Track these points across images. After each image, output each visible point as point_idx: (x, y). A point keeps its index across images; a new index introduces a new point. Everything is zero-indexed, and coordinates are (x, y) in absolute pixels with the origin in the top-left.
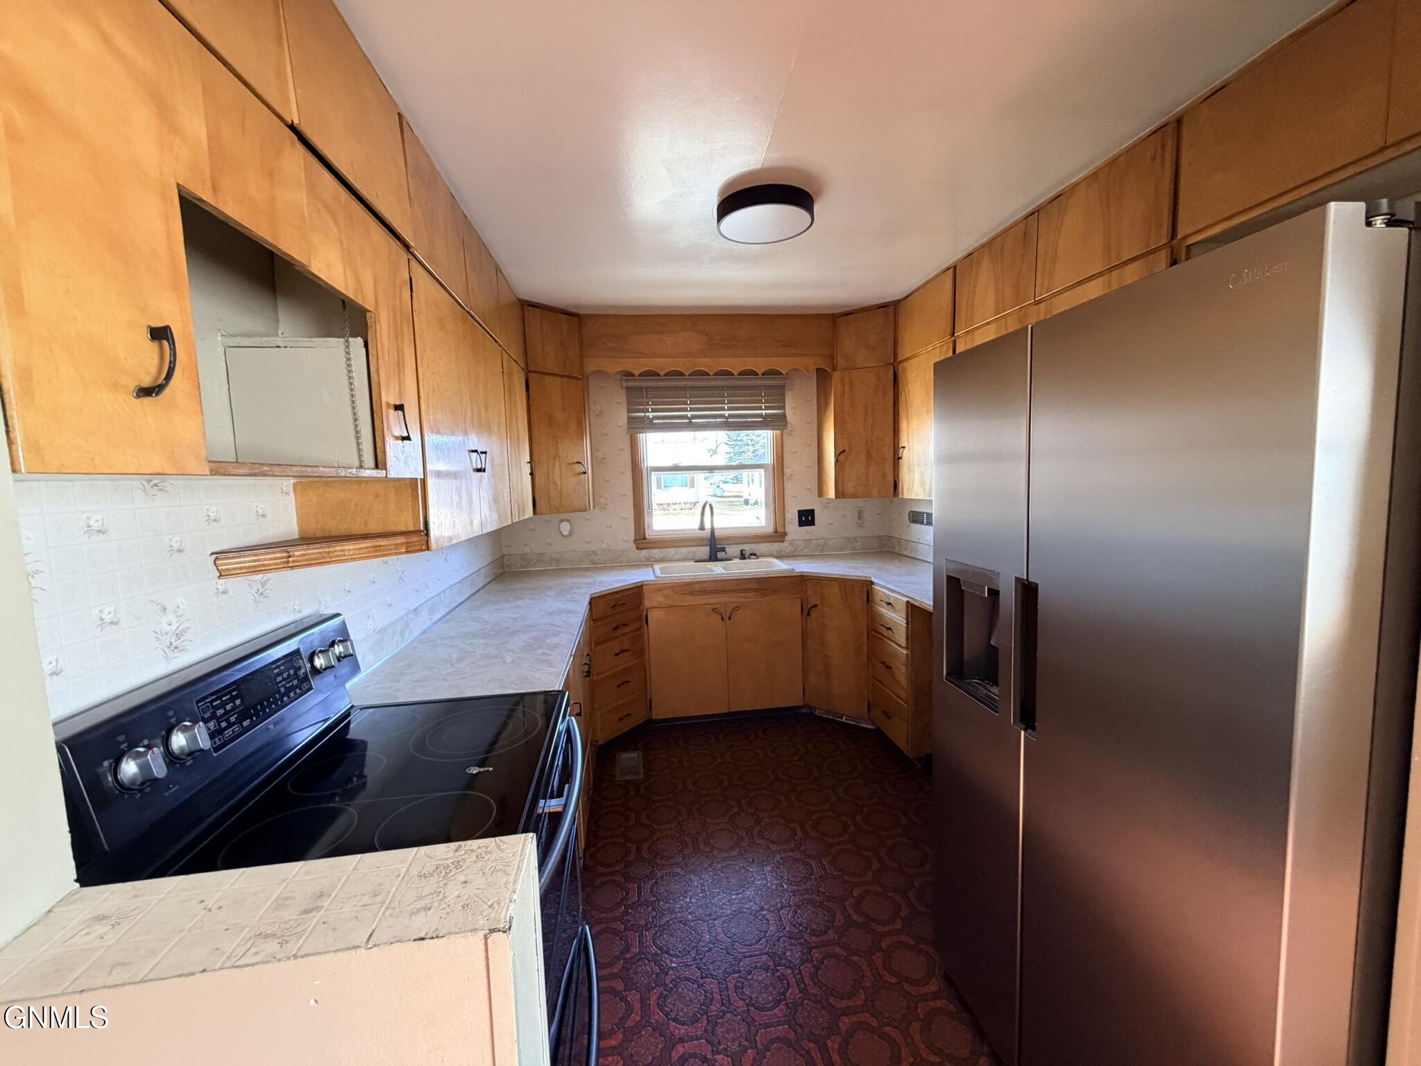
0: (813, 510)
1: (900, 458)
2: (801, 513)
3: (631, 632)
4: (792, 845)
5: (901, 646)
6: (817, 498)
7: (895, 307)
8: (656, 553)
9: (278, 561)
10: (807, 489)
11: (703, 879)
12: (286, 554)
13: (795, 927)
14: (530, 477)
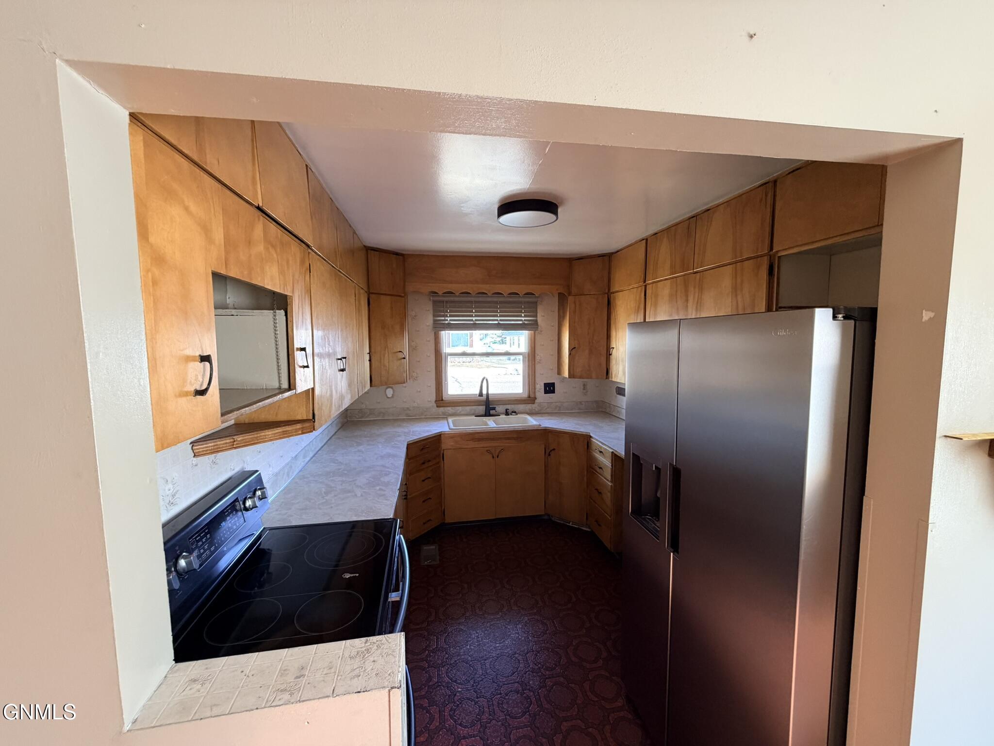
0: (554, 383)
1: (611, 355)
2: (546, 385)
3: (434, 465)
4: (535, 611)
5: (608, 480)
6: (556, 374)
7: (609, 257)
8: (450, 410)
9: (227, 445)
10: (550, 369)
11: (478, 633)
12: (232, 440)
13: (536, 665)
14: (368, 362)
